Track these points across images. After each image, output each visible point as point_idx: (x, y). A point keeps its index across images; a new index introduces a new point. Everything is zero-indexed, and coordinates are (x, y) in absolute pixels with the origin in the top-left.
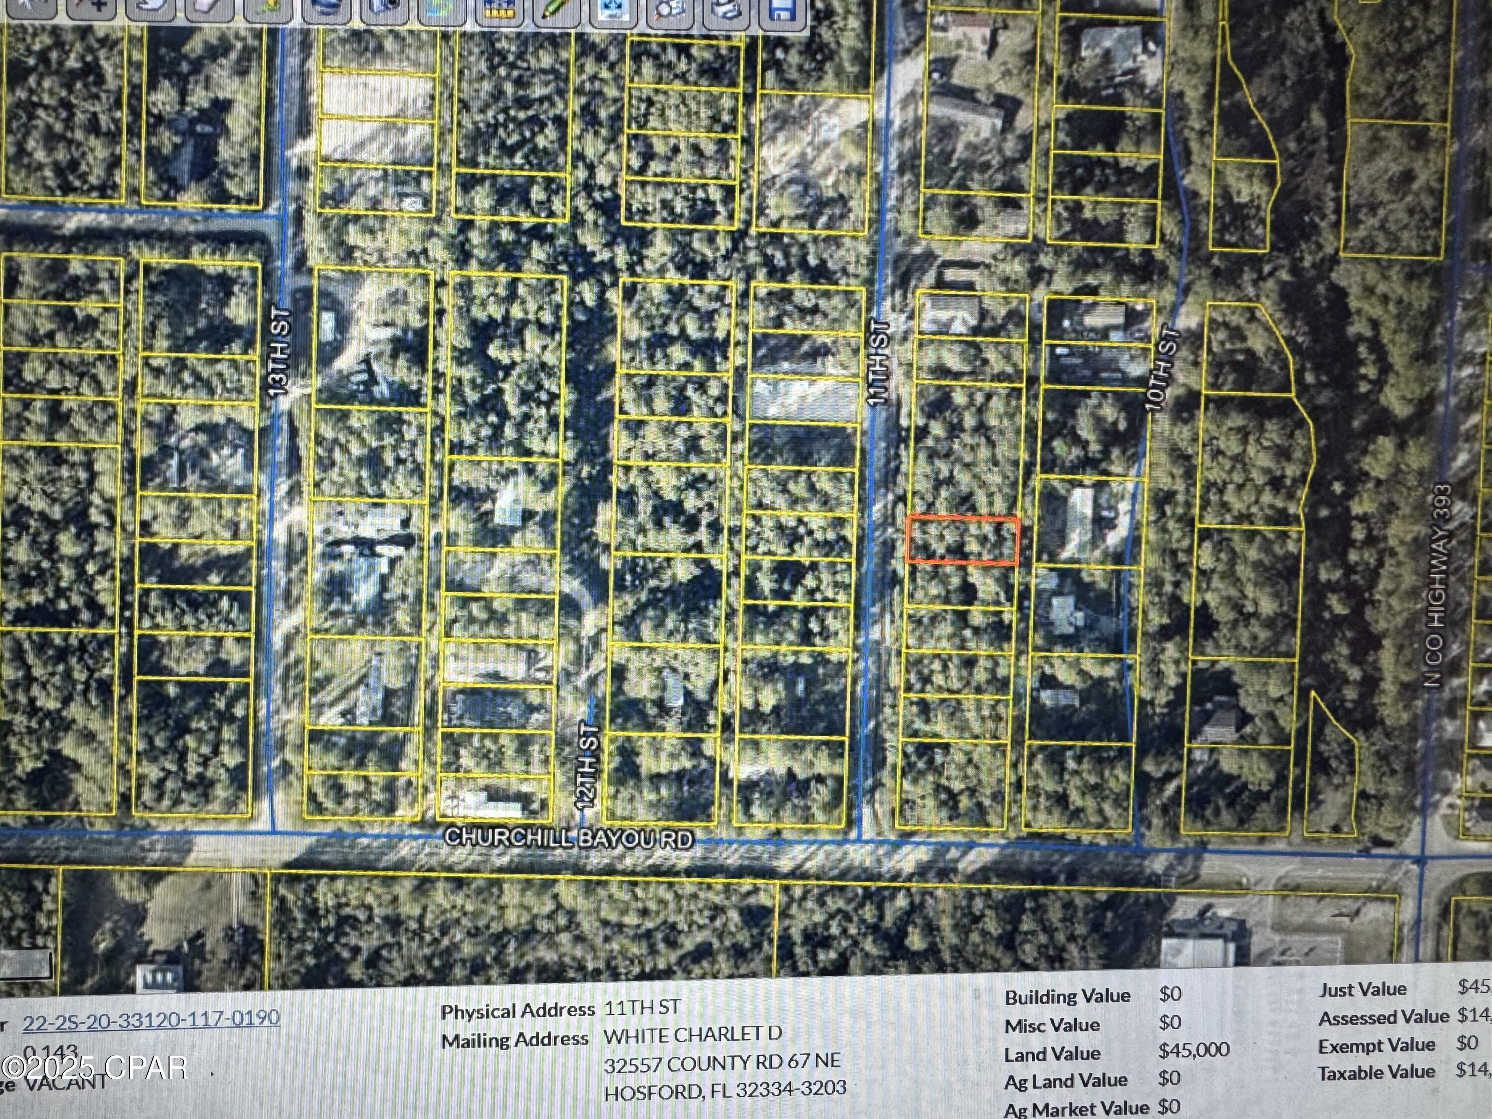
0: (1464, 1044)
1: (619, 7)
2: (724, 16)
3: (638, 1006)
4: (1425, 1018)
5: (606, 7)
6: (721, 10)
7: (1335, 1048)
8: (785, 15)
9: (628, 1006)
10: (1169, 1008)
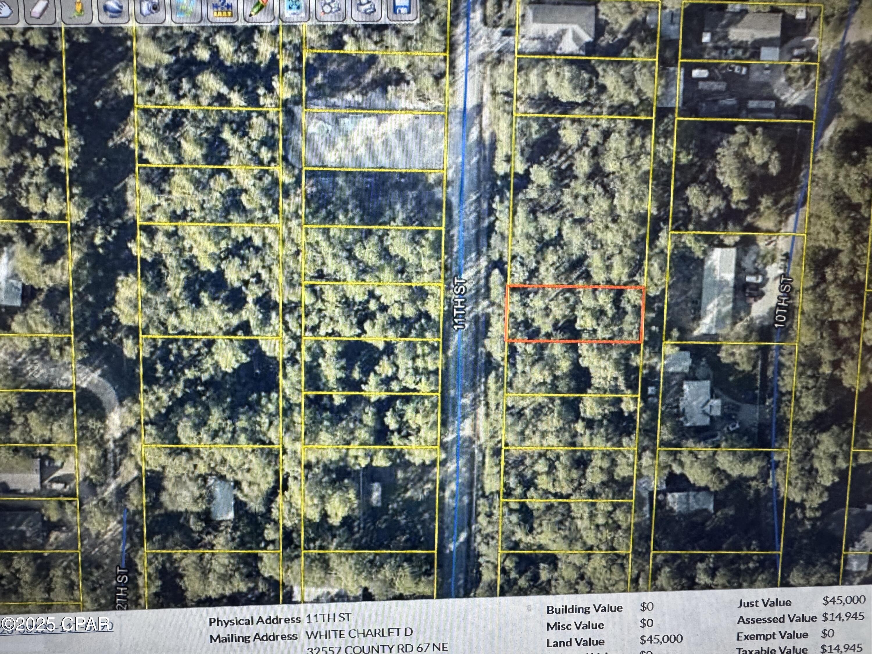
0: (825, 634)
1: (298, 8)
2: (365, 12)
3: (326, 617)
4: (803, 619)
5: (290, 8)
6: (362, 8)
7: (746, 638)
8: (404, 10)
9: (320, 617)
10: (646, 615)
